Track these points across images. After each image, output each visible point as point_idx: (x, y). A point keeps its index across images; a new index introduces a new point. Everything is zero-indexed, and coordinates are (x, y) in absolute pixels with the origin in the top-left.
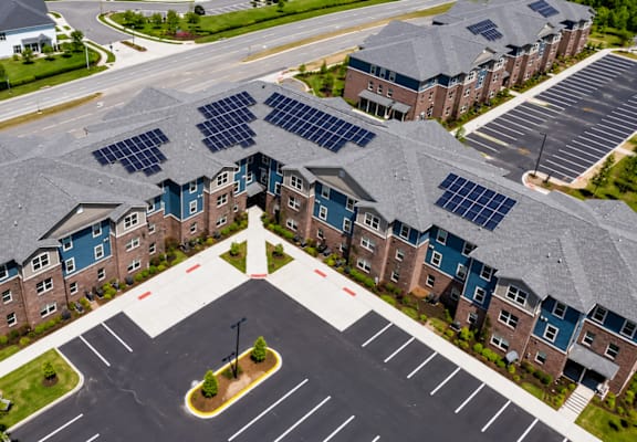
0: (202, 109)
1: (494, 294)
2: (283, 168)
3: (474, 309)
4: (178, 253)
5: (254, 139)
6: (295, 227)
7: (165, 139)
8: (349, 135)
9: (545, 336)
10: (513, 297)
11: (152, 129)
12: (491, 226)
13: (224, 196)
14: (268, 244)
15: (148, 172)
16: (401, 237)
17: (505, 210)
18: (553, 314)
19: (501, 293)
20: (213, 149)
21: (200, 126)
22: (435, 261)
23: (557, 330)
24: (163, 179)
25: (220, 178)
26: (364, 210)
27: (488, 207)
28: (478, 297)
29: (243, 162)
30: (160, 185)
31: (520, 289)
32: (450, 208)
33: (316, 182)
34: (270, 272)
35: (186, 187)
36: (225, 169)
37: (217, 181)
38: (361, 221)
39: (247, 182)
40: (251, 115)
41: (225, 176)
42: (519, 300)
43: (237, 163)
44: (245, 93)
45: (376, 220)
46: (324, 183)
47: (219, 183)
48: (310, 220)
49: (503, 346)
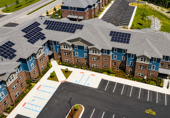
0: (23, 31)
1: (137, 62)
2: (59, 43)
3: (131, 68)
4: (32, 84)
5: (45, 36)
6: (68, 61)
7: (13, 44)
8: (76, 27)
9: (152, 69)
10: (142, 61)
11: (7, 42)
12: (128, 43)
13: (42, 58)
14: (62, 70)
15: (11, 58)
16: (104, 54)
17: (129, 37)
18: (153, 62)
19: (138, 61)
20: (33, 43)
21: (25, 36)
22: (115, 58)
23: (155, 66)
24: (18, 59)
25: (39, 52)
26: (91, 49)
27: (125, 38)
28: (131, 64)
29: (44, 45)
30: (18, 61)
31: (144, 58)
32: (115, 41)
33: (72, 45)
34: (67, 78)
35: (28, 59)
36: (40, 49)
37: (38, 54)
38: (91, 53)
39: (47, 51)
40: (40, 29)
41: (40, 51)
42: (144, 61)
43: (43, 46)
44: (36, 22)
45: (96, 51)
46: (75, 44)
47: (39, 54)
48: (73, 57)
49: (141, 75)
